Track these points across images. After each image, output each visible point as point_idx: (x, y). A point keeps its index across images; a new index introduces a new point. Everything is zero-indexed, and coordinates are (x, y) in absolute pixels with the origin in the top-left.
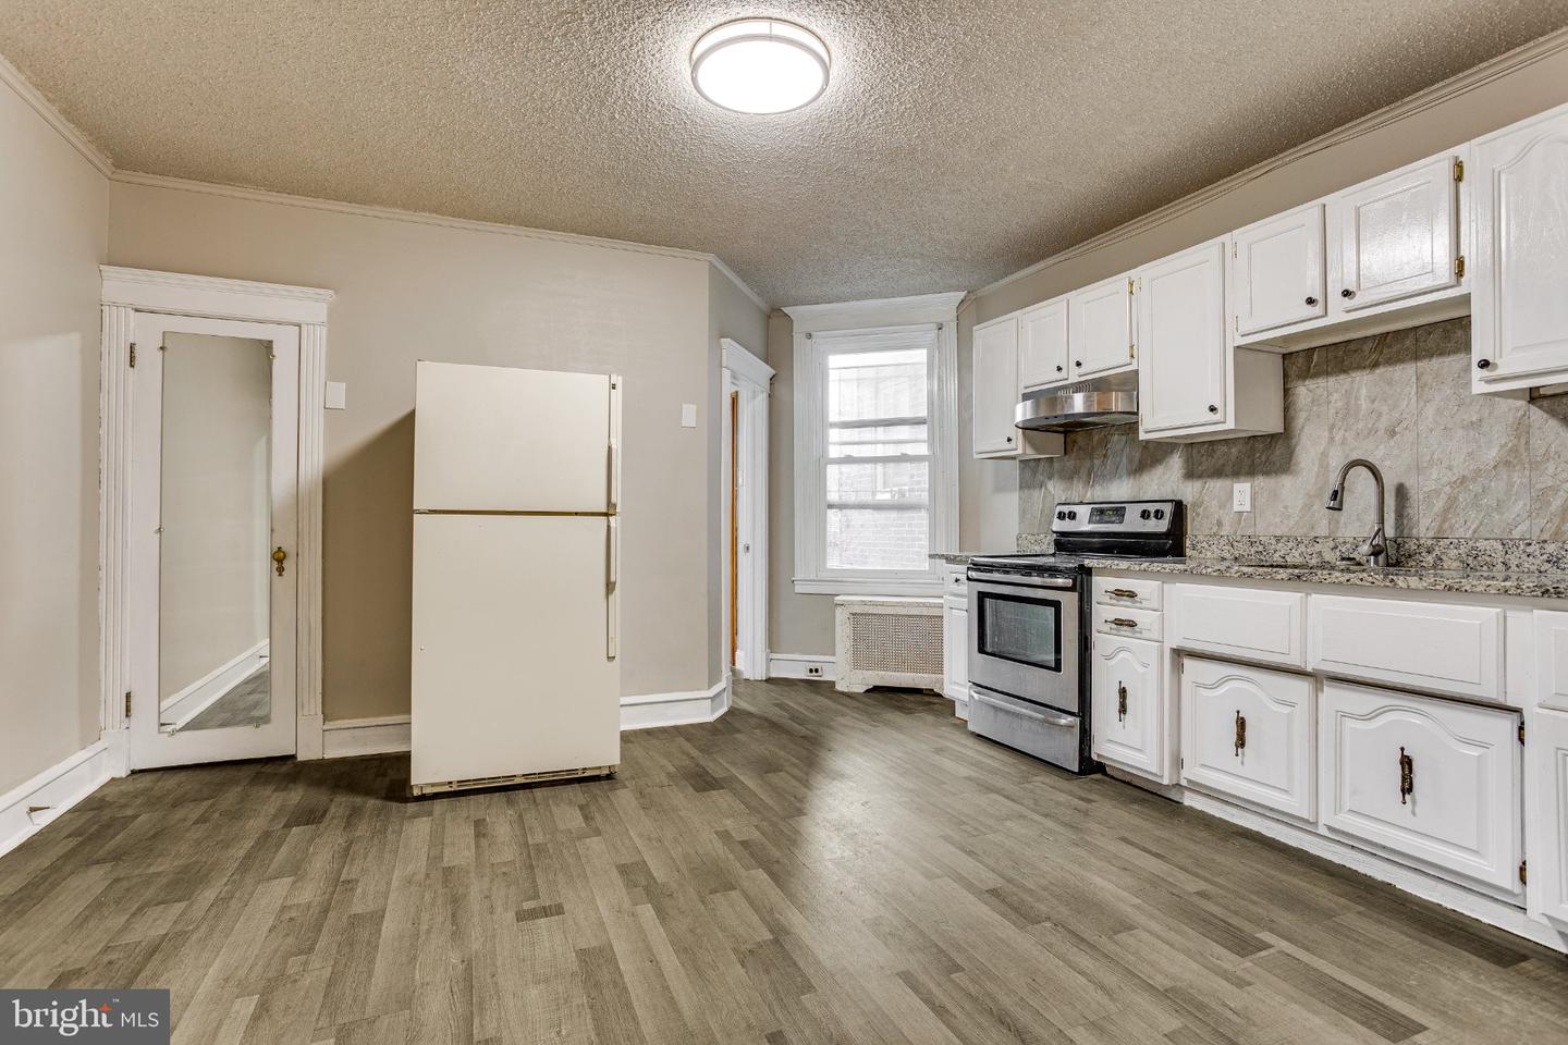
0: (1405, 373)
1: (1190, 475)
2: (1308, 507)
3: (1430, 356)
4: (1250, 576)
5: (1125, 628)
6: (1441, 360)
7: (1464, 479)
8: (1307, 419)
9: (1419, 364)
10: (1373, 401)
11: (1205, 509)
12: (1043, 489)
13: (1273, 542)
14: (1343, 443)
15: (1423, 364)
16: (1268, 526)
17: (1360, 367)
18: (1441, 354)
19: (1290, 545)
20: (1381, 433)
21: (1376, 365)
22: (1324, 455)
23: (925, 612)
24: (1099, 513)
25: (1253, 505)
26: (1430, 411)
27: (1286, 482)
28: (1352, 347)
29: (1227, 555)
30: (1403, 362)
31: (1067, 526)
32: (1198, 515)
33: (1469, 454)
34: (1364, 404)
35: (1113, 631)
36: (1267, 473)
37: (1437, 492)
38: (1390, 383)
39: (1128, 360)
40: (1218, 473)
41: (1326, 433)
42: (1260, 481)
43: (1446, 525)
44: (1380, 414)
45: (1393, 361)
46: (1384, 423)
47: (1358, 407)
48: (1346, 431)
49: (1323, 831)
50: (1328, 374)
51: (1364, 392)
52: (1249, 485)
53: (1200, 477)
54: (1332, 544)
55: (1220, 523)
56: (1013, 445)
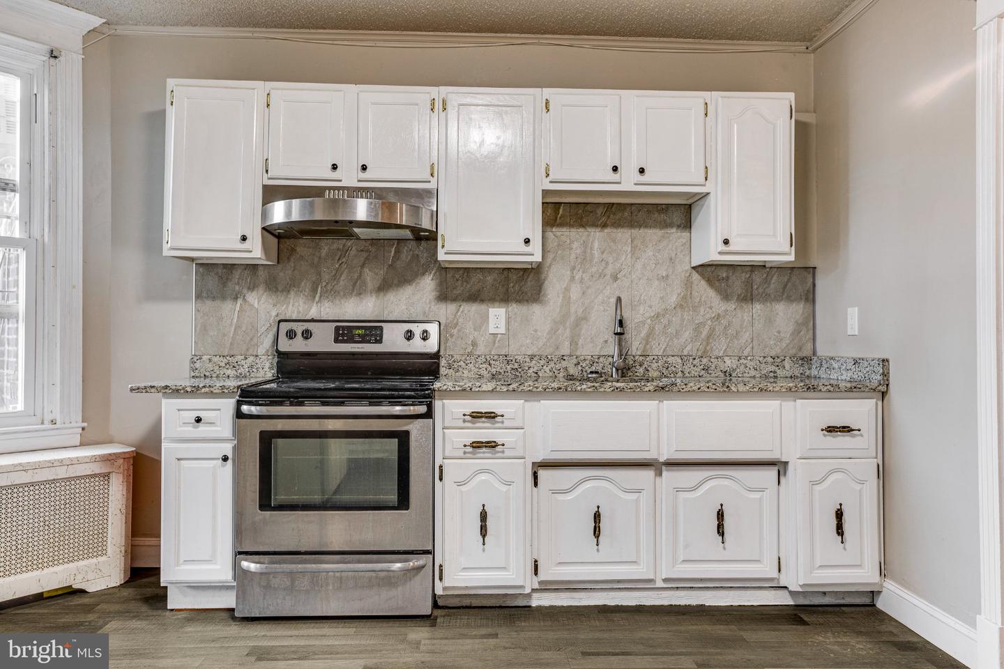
0: (623, 234)
1: (444, 296)
2: (553, 331)
3: (640, 227)
4: (622, 390)
5: (484, 450)
6: (646, 230)
7: (658, 315)
8: (554, 259)
9: (633, 231)
10: (603, 253)
11: (459, 331)
12: (240, 301)
13: (528, 360)
14: (581, 282)
15: (635, 232)
16: (521, 347)
17: (594, 225)
18: (646, 227)
19: (542, 362)
20: (608, 277)
21: (604, 226)
22: (567, 289)
23: (62, 473)
24: (344, 332)
25: (508, 329)
26: (639, 266)
27: (536, 309)
28: (589, 208)
29: (485, 373)
30: (623, 227)
31: (299, 345)
32: (452, 336)
33: (662, 298)
34: (596, 254)
35: (468, 455)
36: (519, 301)
37: (644, 323)
38: (614, 241)
39: (427, 176)
40: (474, 297)
41: (569, 273)
42: (514, 307)
43: (648, 347)
44: (607, 263)
45: (617, 225)
46: (609, 270)
47: (592, 255)
48: (583, 272)
49: (660, 584)
50: (571, 226)
51: (596, 245)
52: (504, 309)
53: (454, 300)
54: (575, 361)
55: (474, 344)
56: (246, 245)
